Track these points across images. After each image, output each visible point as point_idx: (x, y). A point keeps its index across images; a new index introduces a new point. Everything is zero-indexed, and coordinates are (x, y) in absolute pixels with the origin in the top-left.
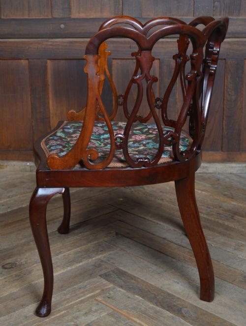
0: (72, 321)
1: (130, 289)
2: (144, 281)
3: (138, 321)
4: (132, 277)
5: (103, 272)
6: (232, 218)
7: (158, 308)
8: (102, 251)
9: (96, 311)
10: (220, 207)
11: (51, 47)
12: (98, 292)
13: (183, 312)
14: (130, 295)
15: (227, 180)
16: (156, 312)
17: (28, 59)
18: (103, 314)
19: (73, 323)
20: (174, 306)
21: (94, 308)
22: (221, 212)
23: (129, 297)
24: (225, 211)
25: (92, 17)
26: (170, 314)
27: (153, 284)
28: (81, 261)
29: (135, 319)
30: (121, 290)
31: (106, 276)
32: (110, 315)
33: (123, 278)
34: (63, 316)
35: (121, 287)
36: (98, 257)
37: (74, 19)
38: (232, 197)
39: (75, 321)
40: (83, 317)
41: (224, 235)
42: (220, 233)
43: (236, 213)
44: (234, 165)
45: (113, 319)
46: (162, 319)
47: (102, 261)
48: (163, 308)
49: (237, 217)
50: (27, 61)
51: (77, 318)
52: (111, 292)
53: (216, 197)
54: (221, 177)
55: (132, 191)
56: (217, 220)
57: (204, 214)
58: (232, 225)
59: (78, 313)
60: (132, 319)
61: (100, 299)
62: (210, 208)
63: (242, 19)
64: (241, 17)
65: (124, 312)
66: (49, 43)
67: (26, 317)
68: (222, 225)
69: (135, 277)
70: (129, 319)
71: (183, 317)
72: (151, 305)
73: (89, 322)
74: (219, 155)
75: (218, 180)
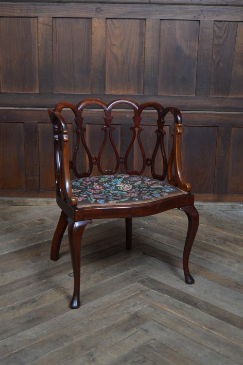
0: (125, 310)
1: (160, 290)
2: (169, 286)
3: (169, 311)
4: (160, 283)
5: (140, 279)
6: (224, 243)
7: (181, 303)
8: (136, 265)
9: (140, 304)
10: (215, 235)
11: (89, 115)
12: (138, 292)
13: (198, 305)
14: (160, 294)
15: (218, 215)
16: (181, 305)
17: (72, 123)
18: (145, 306)
19: (126, 311)
20: (192, 301)
21: (138, 302)
22: (216, 239)
23: (160, 296)
24: (219, 238)
25: (121, 94)
26: (190, 306)
27: (175, 287)
28: (122, 272)
29: (167, 309)
30: (155, 291)
31: (142, 282)
32: (150, 306)
33: (154, 283)
34: (119, 307)
35: (154, 289)
36: (133, 269)
37: (107, 95)
38: (222, 228)
39: (127, 310)
40: (132, 308)
41: (220, 255)
42: (216, 254)
43: (226, 240)
44: (222, 204)
45: (152, 309)
46: (185, 309)
47: (137, 272)
48: (185, 303)
49: (227, 243)
50: (71, 125)
51: (128, 308)
52: (148, 292)
53: (210, 228)
54: (213, 213)
55: (149, 223)
56: (213, 245)
57: (204, 240)
58: (224, 248)
59: (128, 305)
60: (165, 310)
61: (141, 296)
62: (207, 236)
63: (231, 98)
64: (229, 97)
65: (159, 305)
66: (89, 112)
67: (94, 307)
68: (218, 249)
69: (162, 283)
70: (163, 309)
71: (199, 308)
72: (177, 301)
73: (137, 310)
74: (211, 196)
75: (211, 215)
